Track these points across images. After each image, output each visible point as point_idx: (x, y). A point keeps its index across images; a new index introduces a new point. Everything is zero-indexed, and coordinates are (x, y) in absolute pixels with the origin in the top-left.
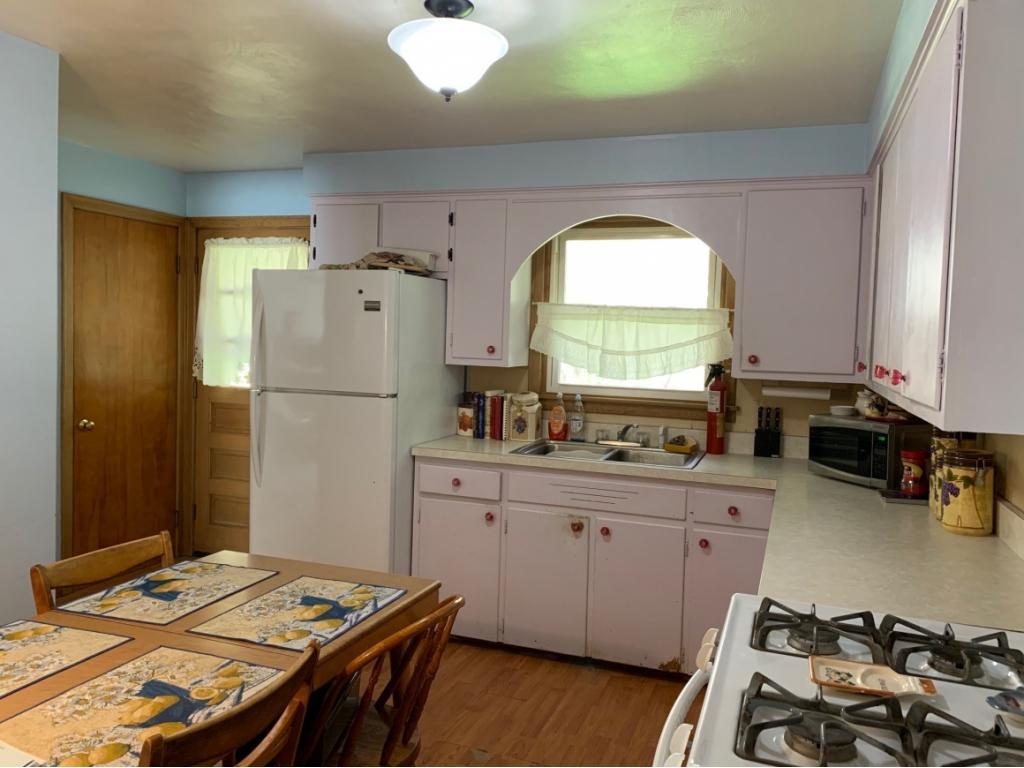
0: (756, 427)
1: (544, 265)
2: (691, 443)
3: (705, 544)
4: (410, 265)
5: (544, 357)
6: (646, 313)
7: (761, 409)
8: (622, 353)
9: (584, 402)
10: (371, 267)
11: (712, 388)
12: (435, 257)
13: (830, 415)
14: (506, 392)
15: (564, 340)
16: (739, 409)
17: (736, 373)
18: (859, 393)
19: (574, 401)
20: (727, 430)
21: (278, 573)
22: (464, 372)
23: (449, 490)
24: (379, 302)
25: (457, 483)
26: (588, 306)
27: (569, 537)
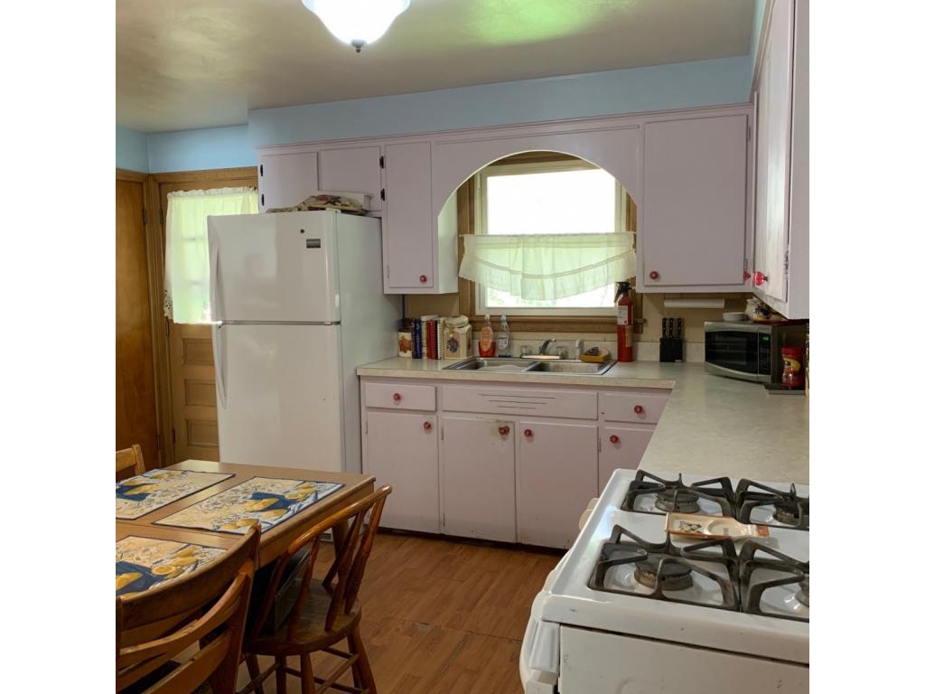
0: (661, 336)
1: (469, 199)
2: (604, 353)
3: (615, 439)
4: (346, 205)
5: (472, 284)
6: (561, 239)
7: (665, 320)
8: (540, 276)
9: (509, 322)
10: (311, 209)
11: (620, 304)
12: (369, 197)
13: (723, 321)
14: (440, 316)
15: (489, 268)
16: (645, 320)
17: (639, 288)
18: (748, 300)
19: (500, 322)
20: (635, 341)
21: (234, 476)
22: (402, 300)
23: (391, 403)
24: (319, 240)
25: (398, 397)
26: (509, 236)
27: (498, 439)
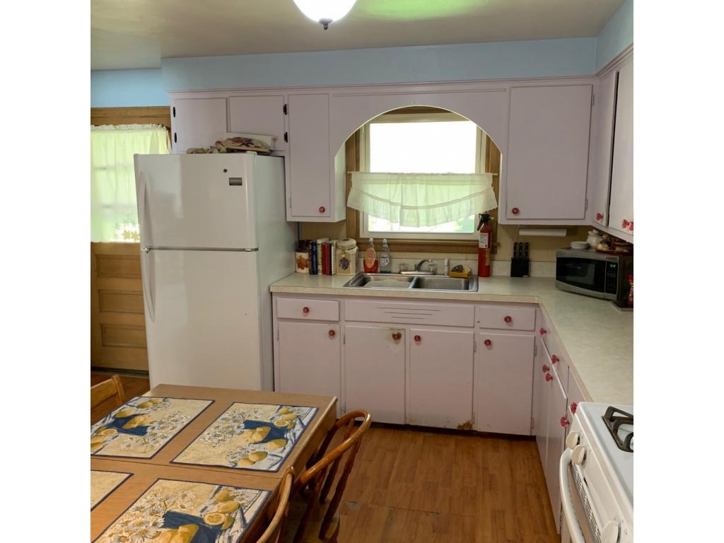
0: (512, 256)
1: (355, 142)
2: (467, 270)
3: (488, 343)
4: (258, 147)
5: (357, 212)
6: (433, 178)
7: (516, 243)
8: (416, 208)
9: (389, 244)
10: (230, 151)
11: (481, 232)
12: (275, 140)
13: (570, 248)
14: (330, 240)
15: (373, 200)
16: (499, 244)
17: (502, 220)
18: (590, 232)
19: (382, 244)
20: (492, 260)
21: (214, 402)
22: (298, 227)
23: (301, 315)
24: (241, 179)
25: (307, 310)
26: (390, 174)
27: (392, 344)
